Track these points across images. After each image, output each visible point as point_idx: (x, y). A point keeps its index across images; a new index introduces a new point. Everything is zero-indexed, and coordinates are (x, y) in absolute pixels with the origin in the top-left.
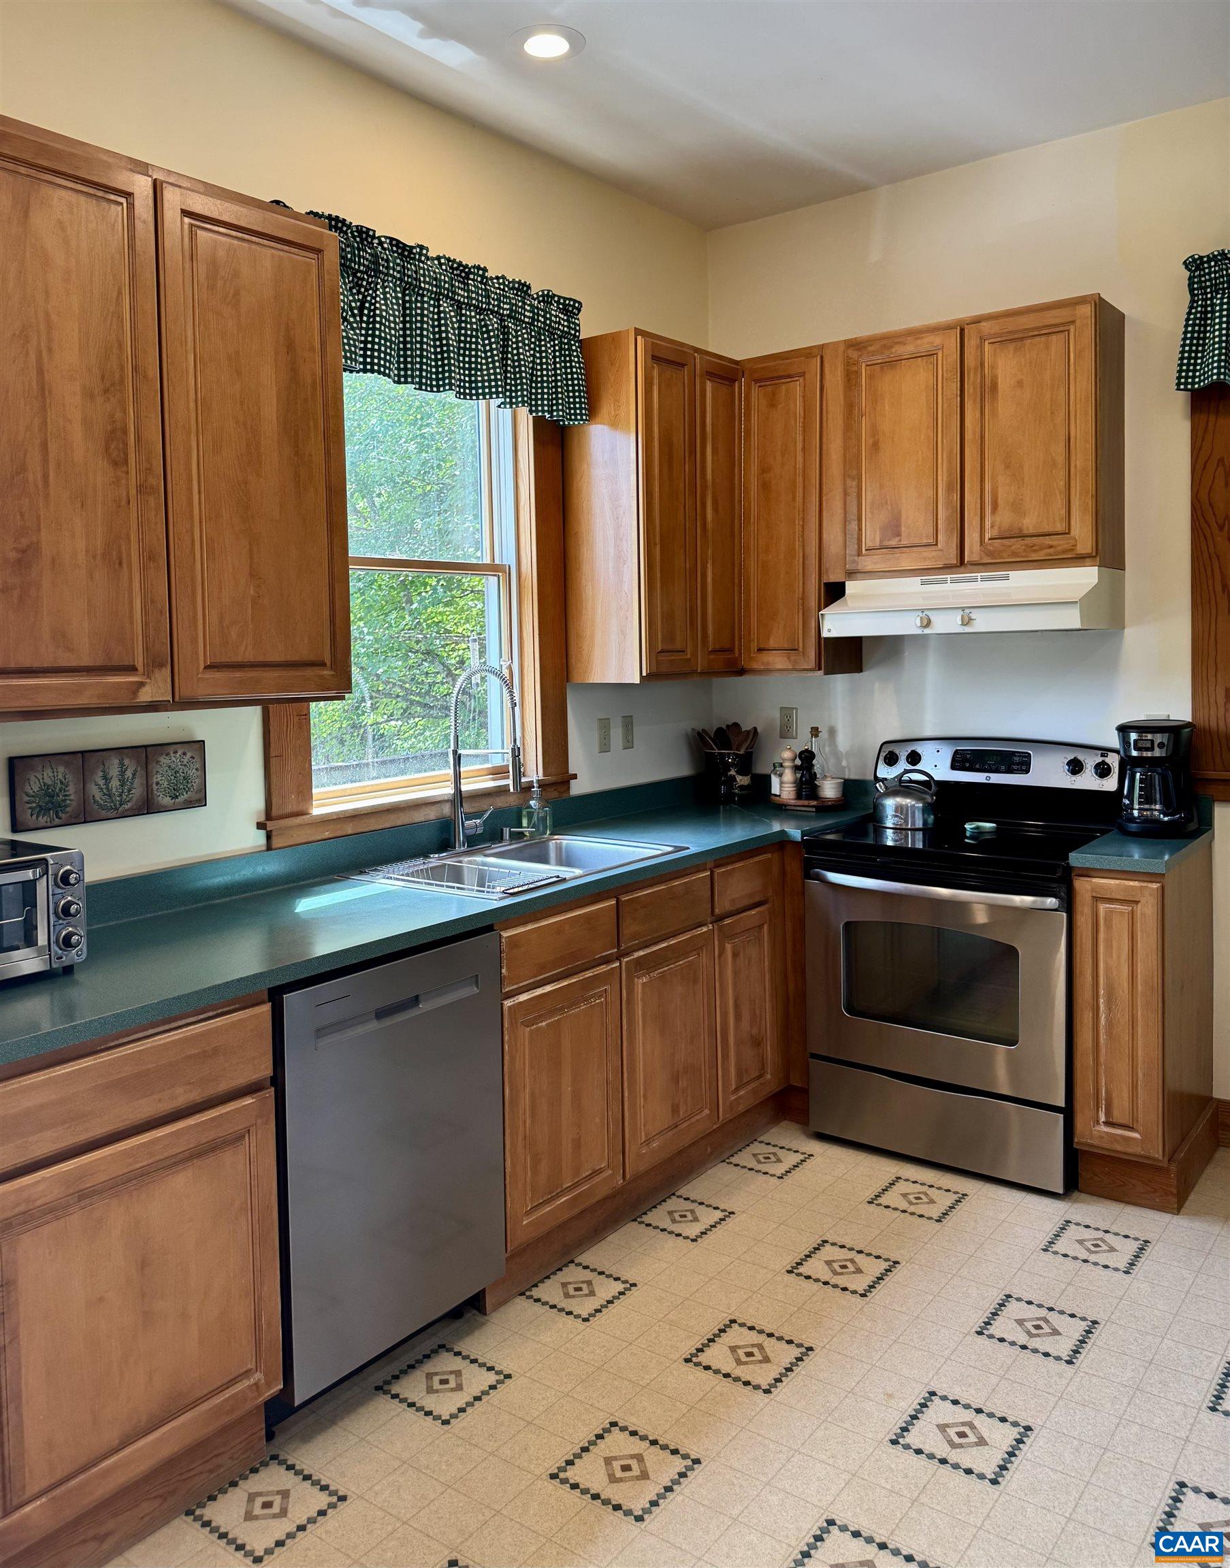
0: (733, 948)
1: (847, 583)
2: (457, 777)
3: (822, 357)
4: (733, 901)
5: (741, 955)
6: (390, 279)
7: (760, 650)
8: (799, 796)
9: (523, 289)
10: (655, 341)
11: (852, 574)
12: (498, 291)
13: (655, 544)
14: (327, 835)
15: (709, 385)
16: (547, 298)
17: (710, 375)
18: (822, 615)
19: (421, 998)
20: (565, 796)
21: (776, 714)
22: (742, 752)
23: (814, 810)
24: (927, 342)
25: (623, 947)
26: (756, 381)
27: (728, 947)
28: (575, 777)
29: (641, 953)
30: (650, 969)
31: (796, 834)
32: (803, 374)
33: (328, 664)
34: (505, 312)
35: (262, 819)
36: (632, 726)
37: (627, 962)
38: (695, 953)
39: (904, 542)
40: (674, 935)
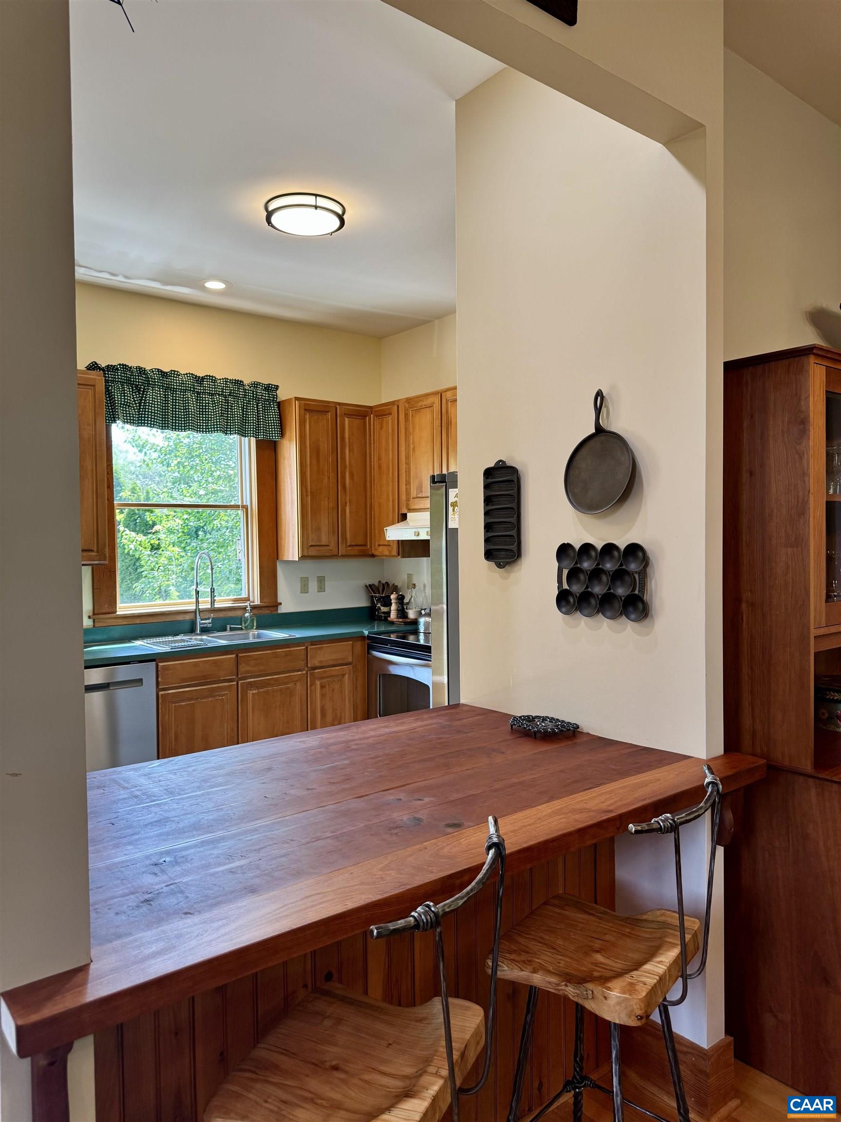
0: (321, 684)
1: (408, 514)
2: (197, 602)
3: (398, 406)
4: (321, 662)
5: (327, 687)
6: (156, 386)
7: (379, 545)
8: (398, 618)
9: (239, 383)
10: (306, 402)
11: (410, 510)
12: (222, 385)
13: (307, 496)
14: (125, 623)
15: (347, 420)
16: (255, 385)
17: (348, 415)
18: (386, 529)
19: (110, 685)
20: (274, 613)
21: (406, 577)
22: (383, 595)
23: (403, 624)
24: (428, 401)
25: (239, 676)
26: (377, 416)
27: (318, 683)
28: (281, 604)
29: (252, 680)
30: (258, 688)
31: (366, 633)
32: (390, 414)
33: (95, 550)
34: (227, 394)
35: (91, 614)
36: (324, 581)
37: (241, 683)
38: (293, 683)
39: (424, 495)
40: (279, 673)
